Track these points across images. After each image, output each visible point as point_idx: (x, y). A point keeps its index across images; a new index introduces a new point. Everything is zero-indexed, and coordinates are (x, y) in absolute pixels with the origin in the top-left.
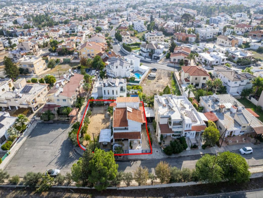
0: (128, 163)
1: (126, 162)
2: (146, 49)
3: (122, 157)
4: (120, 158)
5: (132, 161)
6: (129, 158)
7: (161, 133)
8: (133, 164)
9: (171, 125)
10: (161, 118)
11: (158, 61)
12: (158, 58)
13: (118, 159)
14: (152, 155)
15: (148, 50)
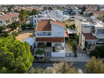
0: (49, 64)
1: (47, 64)
2: (66, 10)
3: (43, 59)
4: (41, 60)
5: (54, 63)
6: (51, 60)
7: (85, 39)
8: (55, 65)
9: (94, 33)
10: (84, 27)
11: (75, 15)
12: (75, 14)
13: (38, 61)
14: (77, 58)
15: (68, 11)
